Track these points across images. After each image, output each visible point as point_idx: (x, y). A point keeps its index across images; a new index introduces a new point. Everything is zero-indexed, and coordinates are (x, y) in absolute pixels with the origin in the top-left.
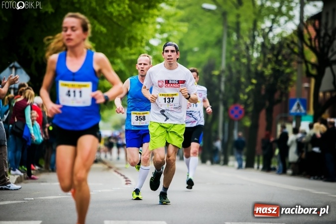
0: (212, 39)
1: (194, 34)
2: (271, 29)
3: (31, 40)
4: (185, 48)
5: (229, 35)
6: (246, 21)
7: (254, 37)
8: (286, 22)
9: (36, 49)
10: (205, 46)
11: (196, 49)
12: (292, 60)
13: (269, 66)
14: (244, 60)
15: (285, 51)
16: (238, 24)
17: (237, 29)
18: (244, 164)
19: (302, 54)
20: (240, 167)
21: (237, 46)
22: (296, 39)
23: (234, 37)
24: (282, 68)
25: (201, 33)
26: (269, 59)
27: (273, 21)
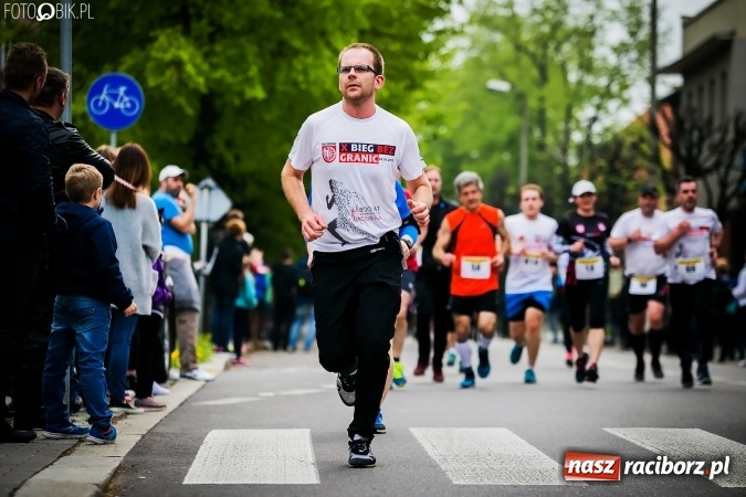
0: (502, 137)
1: (472, 129)
2: (594, 119)
3: (229, 144)
4: (458, 151)
5: (530, 131)
6: (555, 107)
7: (567, 133)
8: (619, 108)
9: (237, 158)
10: (490, 149)
11: (475, 154)
12: (636, 169)
13: (600, 179)
14: (558, 170)
15: (626, 153)
16: (542, 112)
17: (541, 120)
18: (561, 336)
19: (656, 159)
20: (555, 341)
21: (541, 147)
22: (647, 134)
23: (537, 133)
24: (621, 182)
25: (483, 127)
26: (600, 168)
27: (599, 107)
